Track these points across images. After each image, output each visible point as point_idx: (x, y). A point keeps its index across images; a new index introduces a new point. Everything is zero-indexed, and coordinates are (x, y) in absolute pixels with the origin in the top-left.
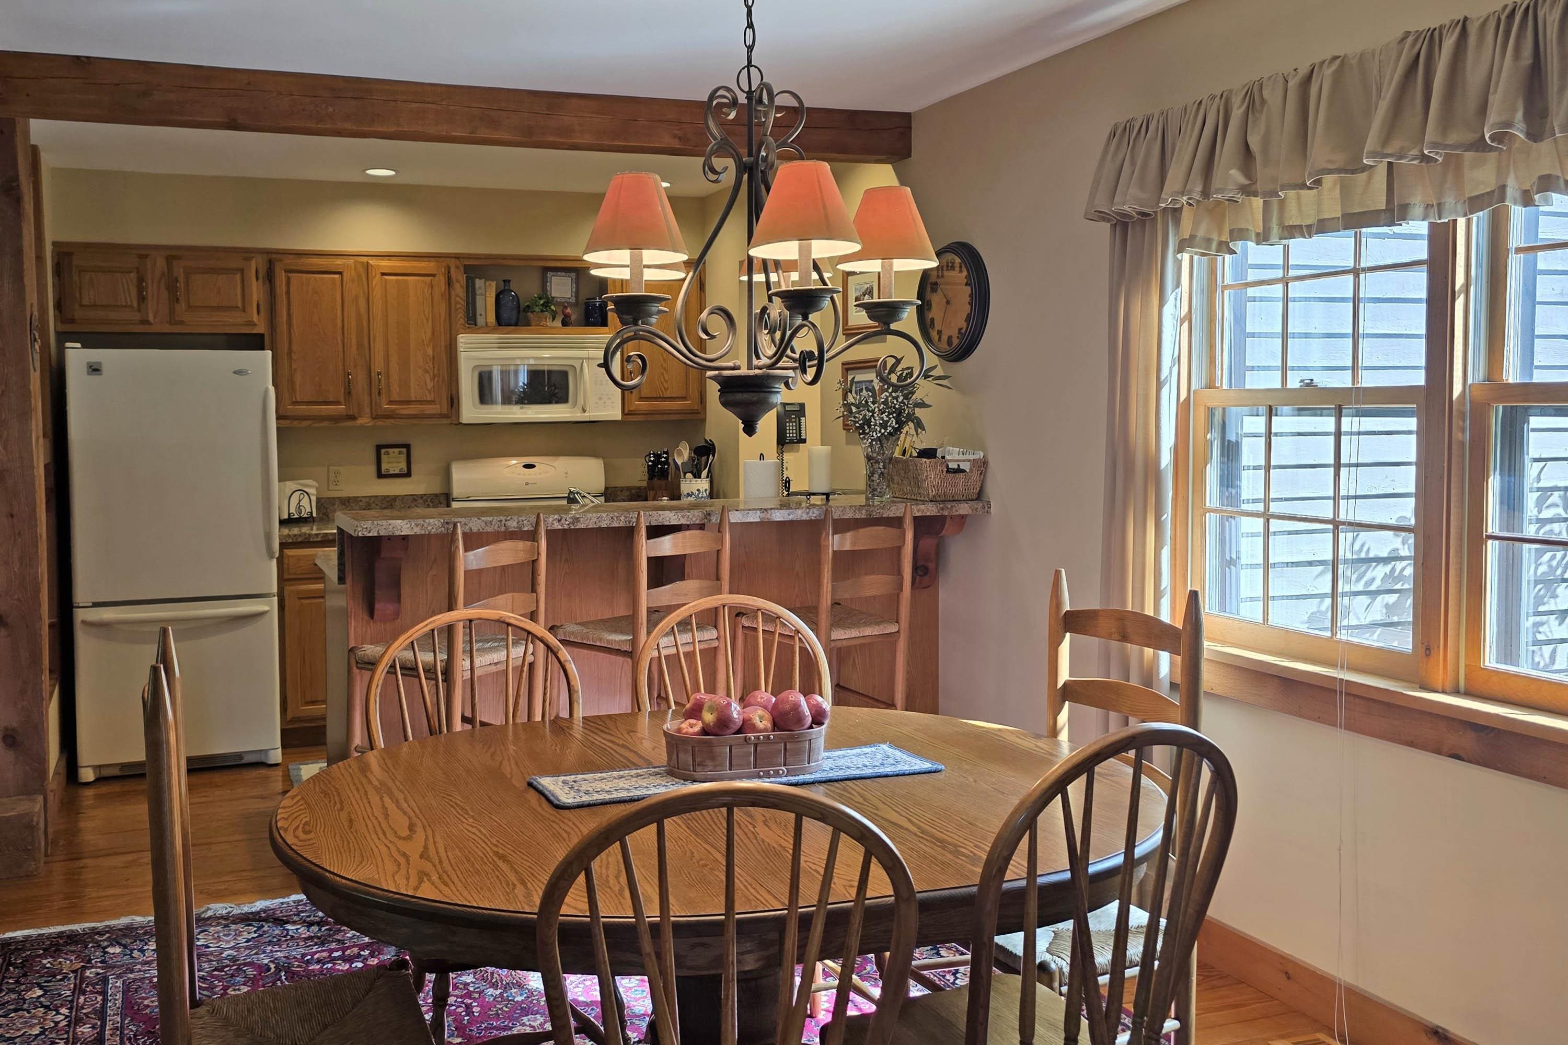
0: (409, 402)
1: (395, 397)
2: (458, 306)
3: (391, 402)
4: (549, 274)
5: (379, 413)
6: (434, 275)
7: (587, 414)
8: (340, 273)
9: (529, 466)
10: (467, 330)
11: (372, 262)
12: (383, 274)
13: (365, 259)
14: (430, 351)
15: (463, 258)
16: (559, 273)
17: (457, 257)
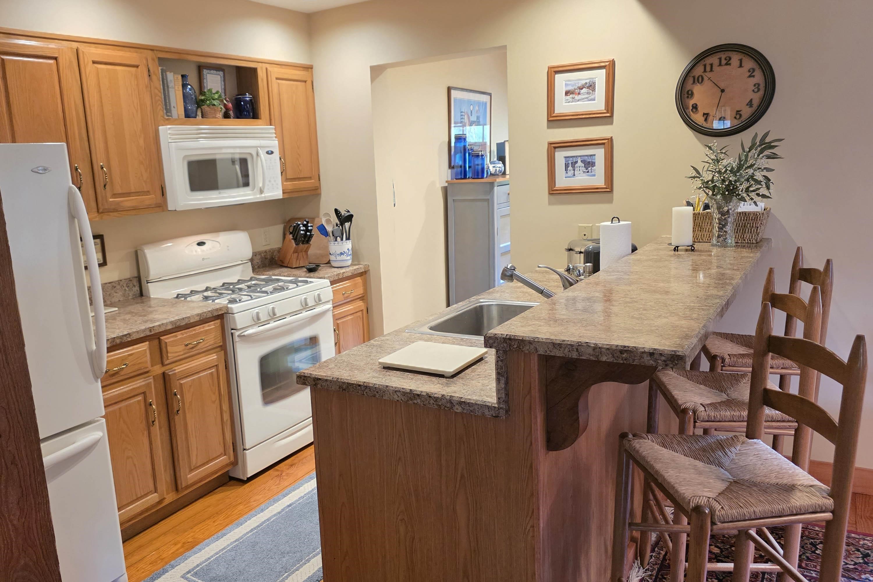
0: (128, 194)
1: (119, 190)
2: (157, 98)
3: (115, 195)
4: (205, 72)
5: (106, 207)
6: (137, 67)
7: (263, 195)
8: (55, 59)
9: (201, 244)
10: (167, 122)
11: (83, 48)
12: (94, 62)
13: (75, 45)
14: (141, 142)
15: (157, 50)
16: (212, 71)
17: (152, 49)
